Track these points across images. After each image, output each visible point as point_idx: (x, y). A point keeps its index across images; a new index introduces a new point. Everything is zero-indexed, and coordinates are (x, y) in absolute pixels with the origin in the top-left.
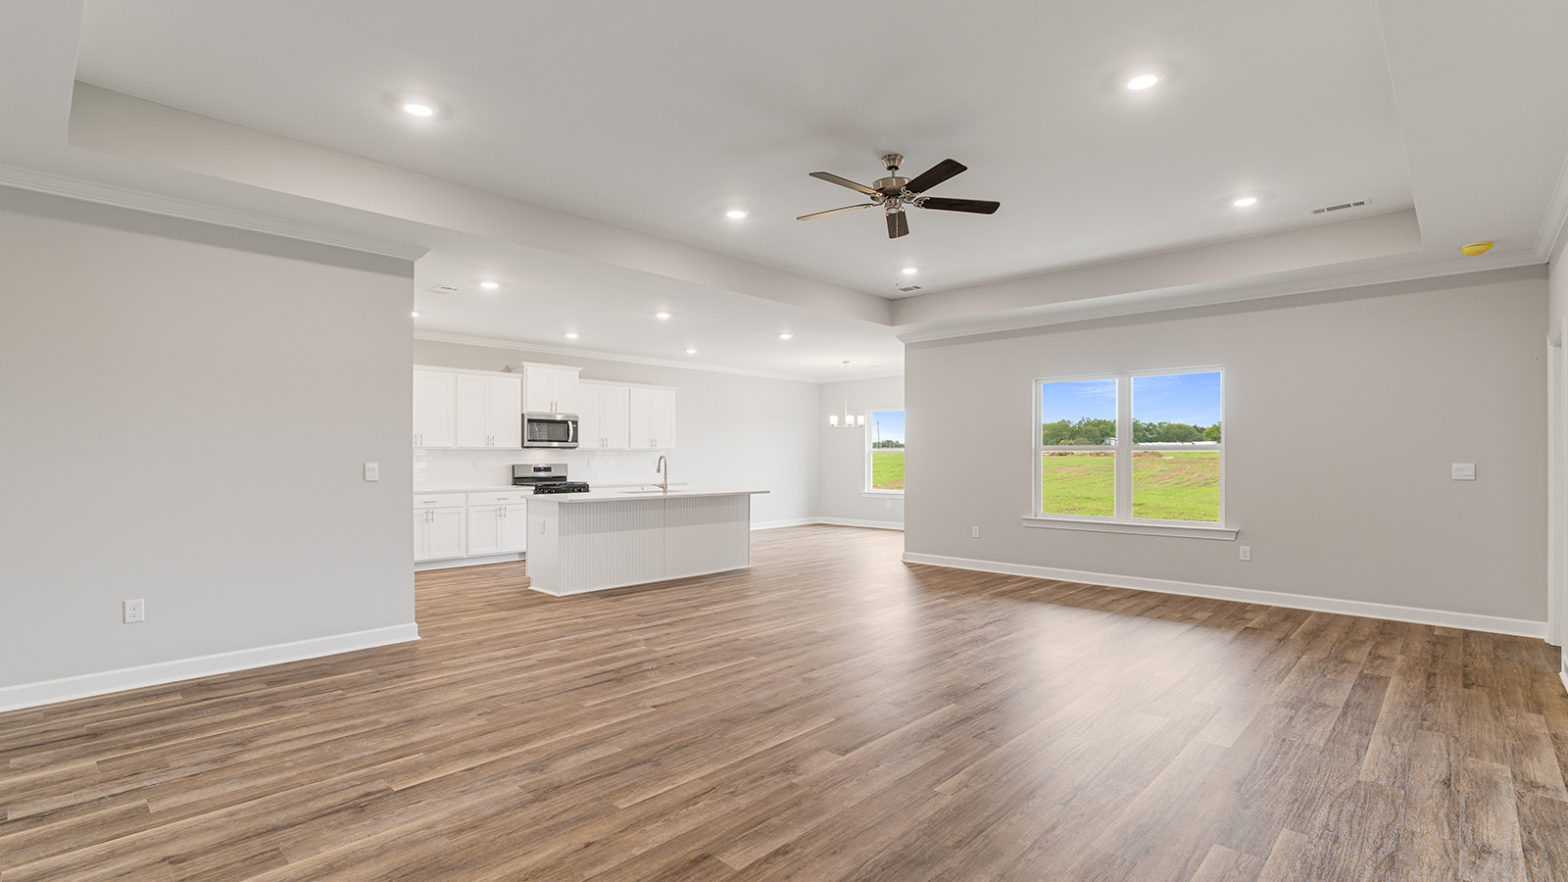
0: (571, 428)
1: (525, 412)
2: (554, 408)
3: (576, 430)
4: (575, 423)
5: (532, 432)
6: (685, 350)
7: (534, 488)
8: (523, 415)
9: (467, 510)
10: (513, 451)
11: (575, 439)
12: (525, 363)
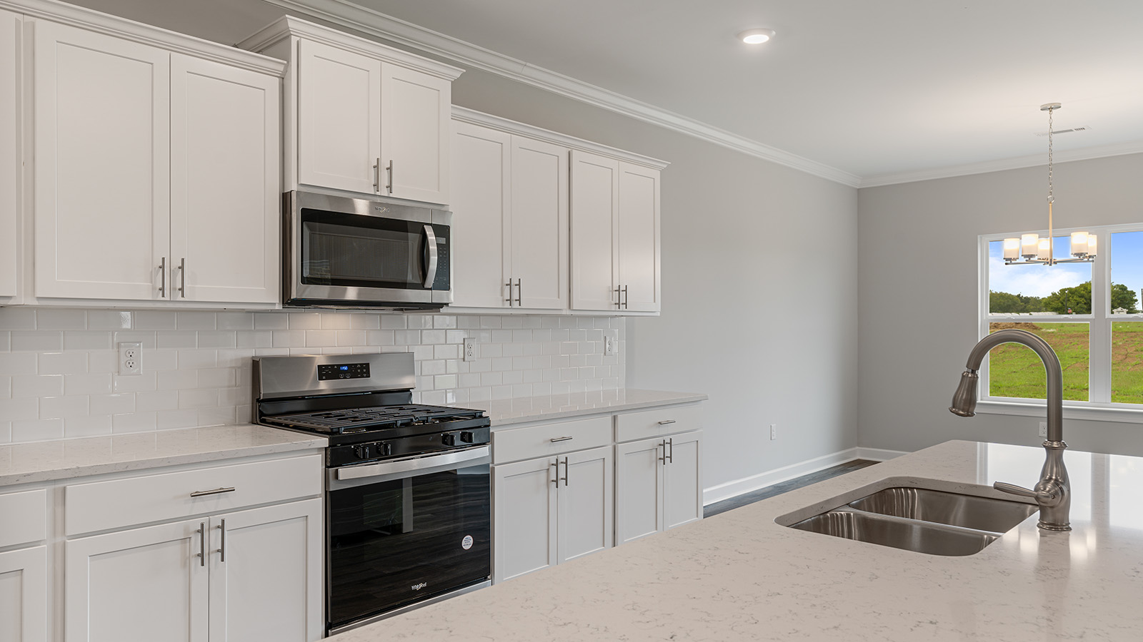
0: (433, 248)
1: (293, 187)
2: (384, 181)
3: (444, 250)
4: (442, 231)
5: (313, 252)
6: (740, 35)
7: (324, 442)
8: (285, 198)
9: (60, 557)
10: (254, 316)
11: (443, 282)
12: (293, 23)
